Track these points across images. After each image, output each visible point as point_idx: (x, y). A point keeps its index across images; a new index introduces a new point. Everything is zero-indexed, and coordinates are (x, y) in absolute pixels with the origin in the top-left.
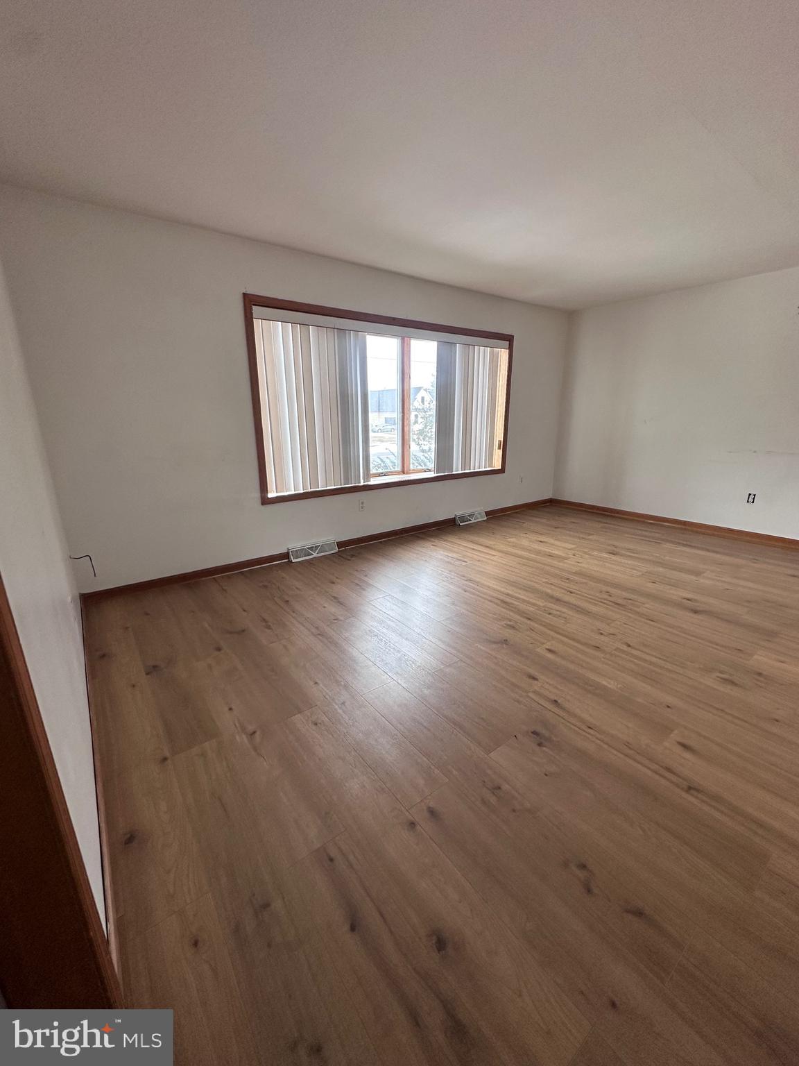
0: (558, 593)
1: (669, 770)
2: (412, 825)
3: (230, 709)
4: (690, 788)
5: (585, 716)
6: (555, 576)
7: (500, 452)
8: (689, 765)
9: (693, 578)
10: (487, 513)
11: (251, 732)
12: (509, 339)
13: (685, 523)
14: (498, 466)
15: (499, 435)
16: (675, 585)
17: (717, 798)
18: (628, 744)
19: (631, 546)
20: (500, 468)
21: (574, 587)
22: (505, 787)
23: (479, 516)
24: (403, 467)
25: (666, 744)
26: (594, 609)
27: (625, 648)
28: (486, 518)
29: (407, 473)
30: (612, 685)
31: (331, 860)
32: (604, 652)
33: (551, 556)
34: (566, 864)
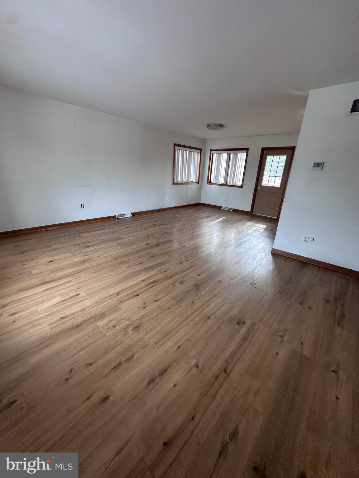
3: (277, 354)
11: (281, 337)
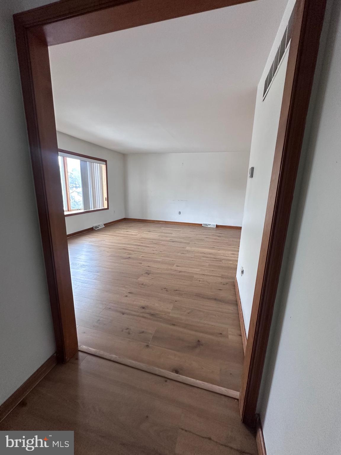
0: (139, 244)
1: (175, 270)
2: (126, 296)
4: (180, 272)
5: (156, 267)
6: (136, 240)
7: (106, 202)
8: (179, 269)
9: (171, 235)
10: (105, 225)
12: (106, 161)
13: (165, 222)
14: (106, 207)
15: (105, 195)
16: (167, 237)
17: (185, 272)
18: (167, 269)
19: (153, 229)
20: (107, 208)
21: (143, 242)
22: (144, 283)
23: (102, 226)
24: (68, 208)
25: (174, 267)
26: (149, 245)
27: (160, 252)
28: (104, 226)
29: (71, 211)
30: (160, 260)
31: (110, 308)
32: (156, 254)
33: (132, 235)
34: (162, 289)
